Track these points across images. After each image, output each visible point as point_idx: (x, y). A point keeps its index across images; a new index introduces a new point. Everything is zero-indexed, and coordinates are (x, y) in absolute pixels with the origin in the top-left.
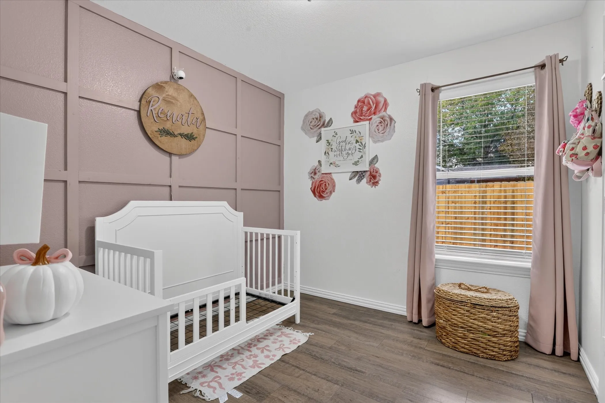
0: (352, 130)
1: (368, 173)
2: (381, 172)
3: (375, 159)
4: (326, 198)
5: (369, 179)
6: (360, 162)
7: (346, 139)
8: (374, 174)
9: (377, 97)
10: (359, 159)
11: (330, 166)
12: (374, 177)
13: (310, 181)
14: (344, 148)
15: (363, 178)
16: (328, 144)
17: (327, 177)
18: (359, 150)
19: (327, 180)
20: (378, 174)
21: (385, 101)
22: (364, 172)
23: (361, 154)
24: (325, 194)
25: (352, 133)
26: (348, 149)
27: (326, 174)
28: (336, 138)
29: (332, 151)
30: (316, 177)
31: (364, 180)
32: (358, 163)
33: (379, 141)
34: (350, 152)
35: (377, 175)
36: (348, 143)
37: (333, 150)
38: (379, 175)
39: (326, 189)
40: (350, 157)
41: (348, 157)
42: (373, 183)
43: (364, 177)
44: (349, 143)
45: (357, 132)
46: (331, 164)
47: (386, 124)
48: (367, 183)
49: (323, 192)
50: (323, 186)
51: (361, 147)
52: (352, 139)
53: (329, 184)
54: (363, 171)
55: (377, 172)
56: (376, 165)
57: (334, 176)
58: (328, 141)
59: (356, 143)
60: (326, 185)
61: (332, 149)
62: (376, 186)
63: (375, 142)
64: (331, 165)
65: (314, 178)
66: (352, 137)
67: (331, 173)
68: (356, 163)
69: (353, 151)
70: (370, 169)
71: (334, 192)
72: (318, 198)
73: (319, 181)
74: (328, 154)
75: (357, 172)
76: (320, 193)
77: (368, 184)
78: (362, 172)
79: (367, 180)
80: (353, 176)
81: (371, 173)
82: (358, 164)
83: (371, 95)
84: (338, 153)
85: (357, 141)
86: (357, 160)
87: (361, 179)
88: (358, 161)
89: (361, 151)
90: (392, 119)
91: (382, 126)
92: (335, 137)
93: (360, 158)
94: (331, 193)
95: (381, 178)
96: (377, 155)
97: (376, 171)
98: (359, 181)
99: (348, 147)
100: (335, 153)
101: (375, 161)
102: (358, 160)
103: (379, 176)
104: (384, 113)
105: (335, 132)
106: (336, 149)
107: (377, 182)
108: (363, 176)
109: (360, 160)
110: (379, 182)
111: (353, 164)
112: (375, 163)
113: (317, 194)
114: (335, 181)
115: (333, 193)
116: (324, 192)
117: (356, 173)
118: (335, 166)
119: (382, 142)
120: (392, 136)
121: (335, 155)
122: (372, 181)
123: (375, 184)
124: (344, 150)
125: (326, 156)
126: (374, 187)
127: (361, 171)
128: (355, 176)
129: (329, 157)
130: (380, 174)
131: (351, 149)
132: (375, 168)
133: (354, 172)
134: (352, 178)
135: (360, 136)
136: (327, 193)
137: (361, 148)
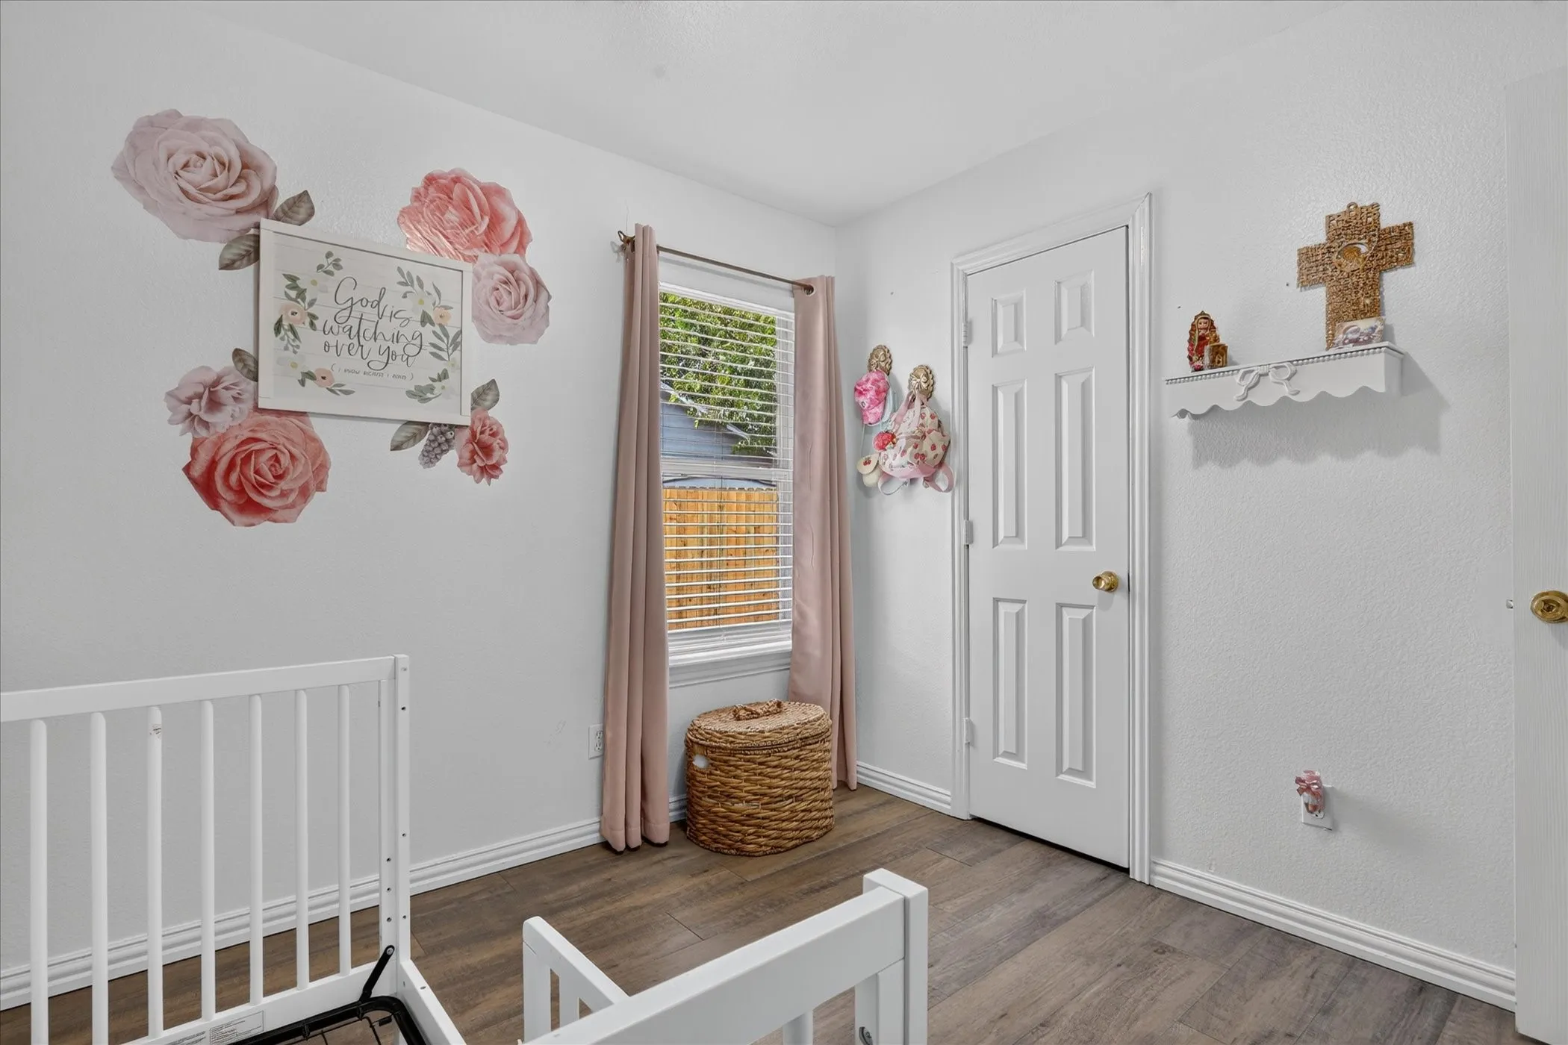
0: (408, 272)
1: (466, 434)
2: (508, 434)
3: (485, 395)
4: (275, 516)
5: (467, 455)
6: (436, 391)
7: (380, 299)
8: (486, 437)
9: (494, 197)
10: (433, 380)
11: (302, 383)
12: (487, 450)
13: (183, 433)
14: (368, 327)
15: (448, 450)
16: (293, 294)
17: (284, 426)
18: (435, 350)
19: (282, 440)
20: (499, 441)
21: (521, 222)
22: (452, 427)
23: (438, 367)
24: (270, 498)
25: (405, 284)
26: (388, 336)
27: (279, 413)
28: (331, 283)
29: (312, 324)
30: (221, 420)
31: (451, 458)
32: (429, 395)
33: (500, 336)
34: (397, 348)
35: (496, 446)
36: (387, 313)
37: (318, 323)
38: (502, 444)
39: (279, 477)
40: (397, 366)
41: (387, 363)
42: (483, 470)
43: (450, 447)
44: (393, 316)
45: (429, 287)
46: (310, 375)
47: (522, 294)
48: (460, 465)
49: (262, 487)
50: (264, 462)
51: (443, 341)
52: (408, 304)
53: (292, 457)
54: (445, 425)
55: (493, 435)
56: (491, 413)
57: (319, 428)
58: (292, 279)
59: (423, 322)
60: (276, 459)
61: (313, 317)
62: (492, 479)
63: (490, 338)
64: (308, 382)
65: (206, 425)
66: (405, 297)
67: (304, 414)
68: (421, 394)
69: (412, 350)
70: (473, 422)
71: (320, 488)
72: (230, 513)
73: (238, 442)
74: (290, 334)
75: (426, 424)
76: (241, 491)
77: (468, 468)
78: (444, 429)
79: (460, 458)
80: (409, 439)
81: (474, 434)
82: (430, 399)
83: (476, 182)
84: (344, 339)
85: (425, 319)
86: (425, 382)
87: (438, 451)
88: (431, 389)
89: (444, 354)
90: (544, 286)
91: (510, 293)
92: (328, 273)
93: (436, 377)
94: (305, 493)
95: (508, 456)
96: (493, 382)
97: (491, 430)
98: (431, 456)
99: (387, 327)
100: (331, 339)
101: (490, 398)
102: (431, 382)
103: (501, 448)
104: (516, 258)
105: (329, 255)
106: (331, 323)
107: (496, 467)
108: (447, 441)
109: (437, 385)
110: (501, 467)
111: (410, 394)
112: (487, 403)
113: (229, 496)
114: (327, 447)
115: (318, 495)
116: (269, 487)
117: (419, 427)
118: (331, 390)
119: (511, 344)
120: (541, 333)
121: (327, 347)
122: (479, 463)
123: (490, 471)
124: (369, 334)
125: (282, 339)
126: (484, 479)
127: (439, 425)
128: (415, 438)
129: (298, 347)
130: (504, 440)
131: (402, 339)
132: (488, 422)
133: (409, 423)
134: (402, 443)
135: (437, 303)
136: (284, 494)
137: (443, 345)
